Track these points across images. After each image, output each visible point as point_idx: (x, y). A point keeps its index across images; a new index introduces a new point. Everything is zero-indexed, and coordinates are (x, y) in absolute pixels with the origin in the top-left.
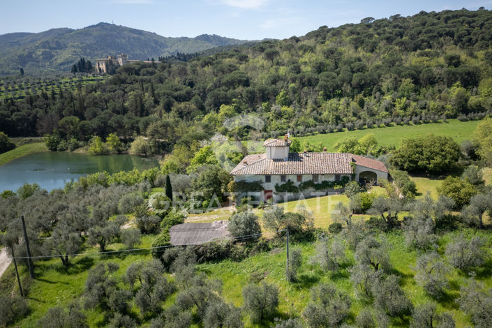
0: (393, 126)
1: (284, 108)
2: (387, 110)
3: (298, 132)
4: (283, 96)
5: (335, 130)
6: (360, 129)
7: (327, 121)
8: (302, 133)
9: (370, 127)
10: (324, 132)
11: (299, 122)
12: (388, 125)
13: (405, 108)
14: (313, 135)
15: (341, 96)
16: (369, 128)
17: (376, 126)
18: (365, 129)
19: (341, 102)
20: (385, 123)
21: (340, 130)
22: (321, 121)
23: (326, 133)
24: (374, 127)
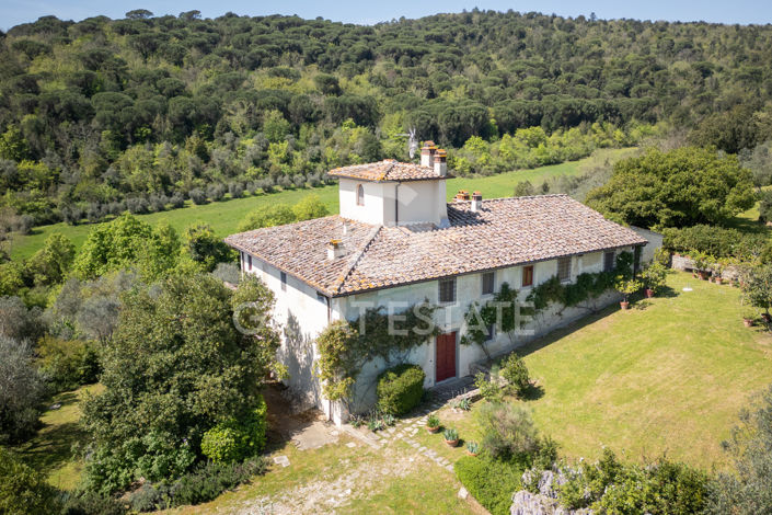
1: (25, 165)
2: (256, 164)
3: (84, 215)
5: (167, 206)
6: (218, 200)
8: (93, 214)
9: (238, 196)
10: (145, 211)
12: (269, 190)
15: (153, 139)
16: (235, 197)
17: (247, 192)
18: (228, 199)
20: (264, 188)
21: (179, 205)
23: (150, 212)
24: (245, 197)
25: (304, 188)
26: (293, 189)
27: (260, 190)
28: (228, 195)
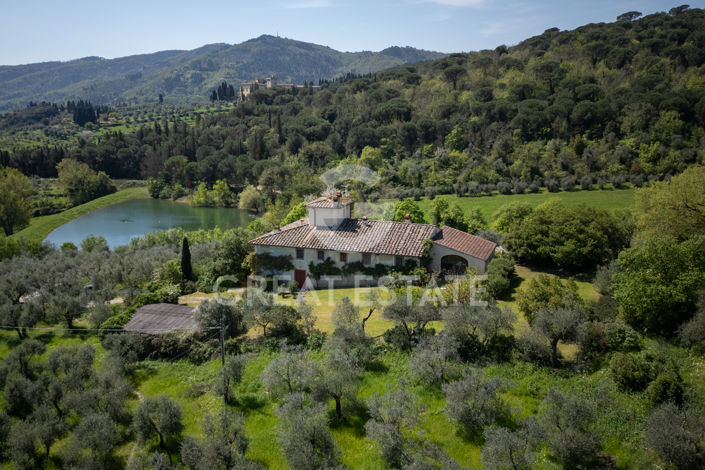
0: (628, 188)
1: (455, 153)
2: (622, 161)
3: (467, 190)
4: (456, 135)
5: (527, 190)
6: (568, 190)
7: (517, 176)
8: (472, 191)
9: (587, 188)
10: (508, 192)
11: (472, 176)
12: (618, 186)
13: (655, 160)
14: (490, 195)
15: (549, 136)
16: (584, 189)
17: (597, 186)
18: (577, 190)
19: (547, 147)
20: (614, 184)
21: (535, 191)
22: (507, 175)
23: (511, 193)
24: (594, 189)
27: (610, 186)
28: (578, 187)
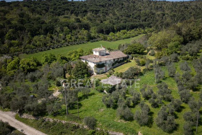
0: (70, 46)
2: (64, 39)
5: (46, 49)
6: (57, 48)
13: (71, 38)
14: (37, 52)
15: (39, 34)
21: (49, 49)
23: (42, 51)
24: (62, 47)
25: (75, 45)
26: (73, 45)
27: (65, 46)
28: (59, 47)
